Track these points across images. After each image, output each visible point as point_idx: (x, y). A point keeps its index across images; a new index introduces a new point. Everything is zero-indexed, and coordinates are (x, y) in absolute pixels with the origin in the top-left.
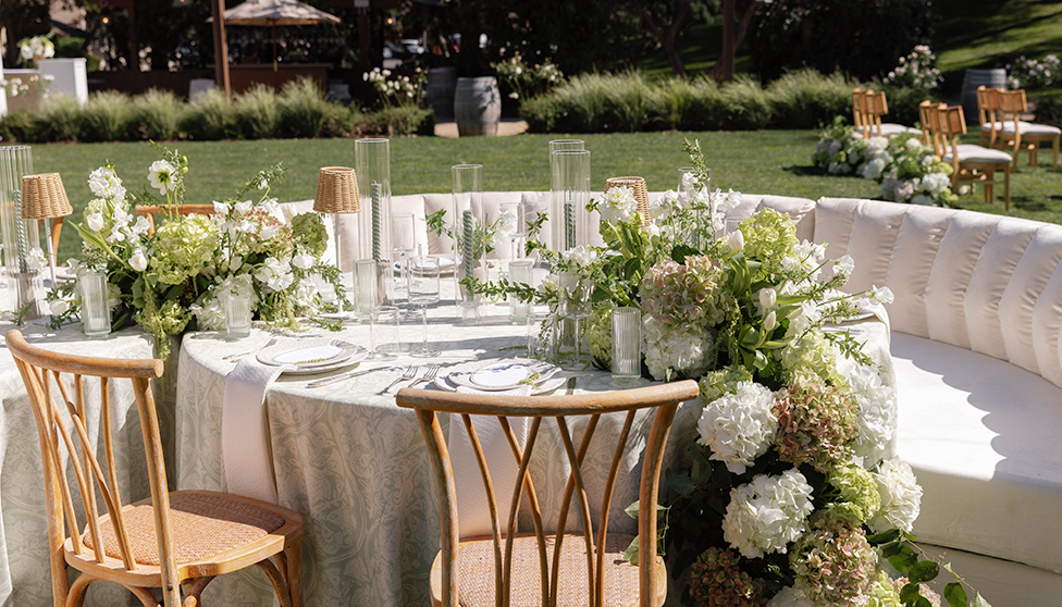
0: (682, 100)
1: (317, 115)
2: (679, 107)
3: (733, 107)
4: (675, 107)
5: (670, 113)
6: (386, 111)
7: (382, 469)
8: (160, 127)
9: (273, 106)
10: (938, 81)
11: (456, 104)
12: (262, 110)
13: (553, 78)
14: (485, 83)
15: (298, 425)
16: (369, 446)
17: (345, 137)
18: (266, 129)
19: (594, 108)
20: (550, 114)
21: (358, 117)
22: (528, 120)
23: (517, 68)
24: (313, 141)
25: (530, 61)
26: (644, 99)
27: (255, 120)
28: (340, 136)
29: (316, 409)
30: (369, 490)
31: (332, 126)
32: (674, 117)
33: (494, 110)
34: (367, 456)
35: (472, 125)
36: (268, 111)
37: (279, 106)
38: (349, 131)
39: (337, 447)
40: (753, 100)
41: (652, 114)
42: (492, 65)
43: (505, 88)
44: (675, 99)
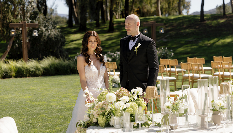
2: (14, 70)
4: (13, 70)
5: (11, 72)
26: (2, 68)
32: (13, 74)
44: (12, 67)
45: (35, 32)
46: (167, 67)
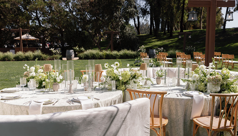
0: (105, 54)
1: (41, 56)
3: (114, 55)
4: (104, 55)
5: (103, 56)
6: (53, 56)
7: (182, 108)
8: (10, 58)
9: (32, 55)
10: (145, 51)
11: (66, 54)
12: (30, 56)
13: (83, 50)
14: (72, 51)
15: (165, 102)
16: (179, 105)
17: (46, 60)
18: (31, 59)
19: (91, 55)
20: (83, 56)
21: (48, 57)
22: (79, 57)
23: (77, 48)
24: (40, 61)
25: (79, 47)
26: (99, 54)
27: (29, 57)
28: (45, 60)
29: (169, 99)
30: (179, 111)
31: (44, 58)
32: (104, 57)
33: (73, 55)
34: (179, 106)
35: (69, 58)
36: (31, 56)
37: (33, 55)
38: (47, 59)
39: (172, 105)
40: (117, 54)
41: (101, 56)
42: (73, 48)
43: (75, 52)
44: (104, 54)
45: (118, 36)
46: (179, 56)
